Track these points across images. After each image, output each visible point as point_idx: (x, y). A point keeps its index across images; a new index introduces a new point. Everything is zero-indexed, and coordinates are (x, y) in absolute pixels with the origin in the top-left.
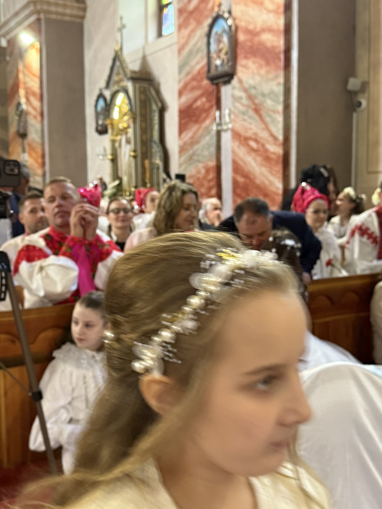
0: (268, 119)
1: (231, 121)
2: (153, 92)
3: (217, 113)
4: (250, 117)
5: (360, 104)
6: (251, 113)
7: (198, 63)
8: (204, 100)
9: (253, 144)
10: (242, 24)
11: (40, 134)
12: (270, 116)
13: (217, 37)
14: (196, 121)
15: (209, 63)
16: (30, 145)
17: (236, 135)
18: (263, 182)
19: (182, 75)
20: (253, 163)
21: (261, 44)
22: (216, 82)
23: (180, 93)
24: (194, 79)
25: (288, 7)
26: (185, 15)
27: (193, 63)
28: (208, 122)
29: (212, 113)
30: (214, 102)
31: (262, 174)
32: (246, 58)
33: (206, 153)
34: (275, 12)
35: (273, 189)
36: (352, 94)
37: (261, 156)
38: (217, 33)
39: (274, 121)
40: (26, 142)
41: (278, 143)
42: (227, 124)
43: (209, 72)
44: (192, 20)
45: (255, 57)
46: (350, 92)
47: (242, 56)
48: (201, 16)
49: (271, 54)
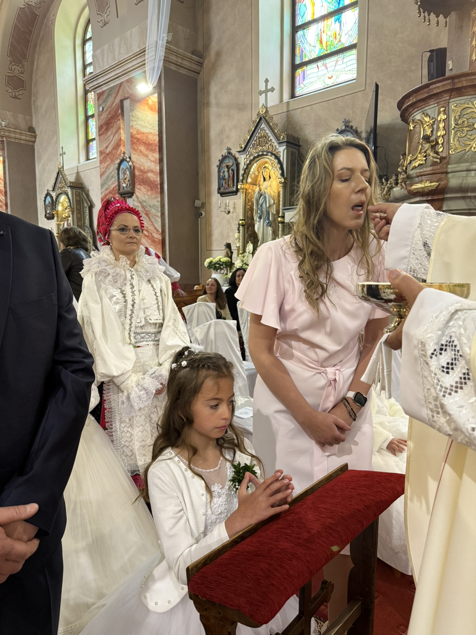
0: (153, 220)
2: (85, 196)
5: (202, 213)
7: (112, 184)
10: (138, 165)
12: (154, 218)
19: (103, 190)
21: (148, 178)
22: (123, 196)
24: (110, 193)
25: (161, 160)
27: (109, 184)
32: (140, 184)
37: (150, 239)
38: (123, 169)
39: (156, 221)
41: (159, 233)
43: (119, 190)
44: (108, 159)
45: (145, 185)
46: (197, 207)
47: (138, 183)
48: (113, 157)
49: (153, 184)
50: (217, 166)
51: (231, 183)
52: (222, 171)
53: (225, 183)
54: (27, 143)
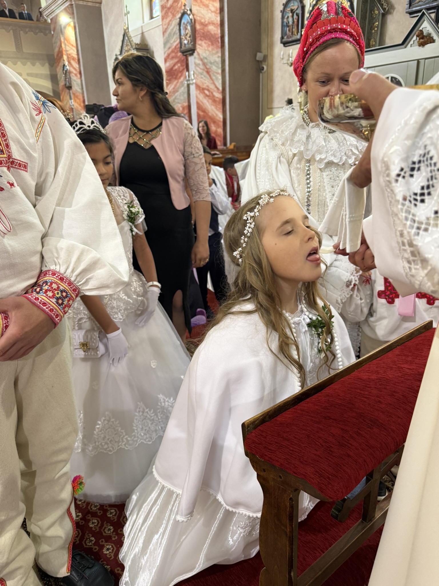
0: (214, 78)
1: (195, 78)
3: (187, 73)
4: (205, 76)
5: (263, 67)
6: (205, 73)
7: (175, 42)
8: (179, 65)
9: (206, 92)
10: (198, 18)
11: (80, 87)
12: (215, 76)
13: (184, 25)
14: (176, 78)
15: (181, 43)
16: (74, 94)
17: (198, 87)
18: (213, 115)
19: (166, 49)
20: (207, 104)
21: (208, 32)
22: (185, 54)
23: (166, 61)
24: (173, 51)
25: (222, 10)
26: (165, 9)
27: (172, 42)
28: (182, 78)
29: (184, 73)
30: (185, 67)
31: (212, 110)
32: (201, 40)
33: (182, 98)
34: (215, 12)
35: (218, 118)
36: (259, 62)
37: (211, 99)
38: (184, 23)
39: (217, 78)
40: (71, 92)
41: (219, 92)
42: (192, 80)
43: (181, 47)
44: (170, 14)
45: (206, 40)
46: (258, 61)
47: (199, 38)
48: (175, 11)
49: (214, 38)
50: (281, 11)
51: (295, 30)
52: (286, 17)
53: (289, 30)
54: (94, 5)
